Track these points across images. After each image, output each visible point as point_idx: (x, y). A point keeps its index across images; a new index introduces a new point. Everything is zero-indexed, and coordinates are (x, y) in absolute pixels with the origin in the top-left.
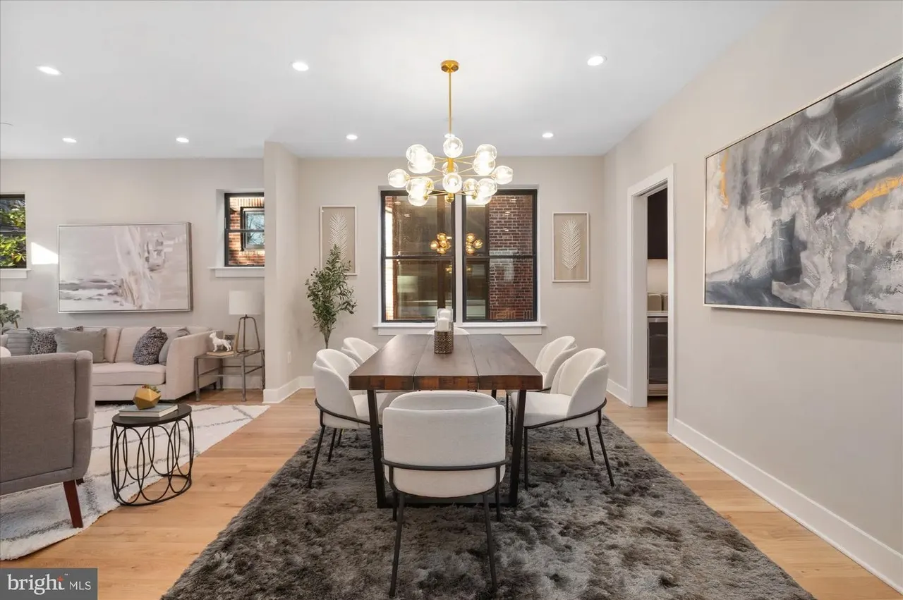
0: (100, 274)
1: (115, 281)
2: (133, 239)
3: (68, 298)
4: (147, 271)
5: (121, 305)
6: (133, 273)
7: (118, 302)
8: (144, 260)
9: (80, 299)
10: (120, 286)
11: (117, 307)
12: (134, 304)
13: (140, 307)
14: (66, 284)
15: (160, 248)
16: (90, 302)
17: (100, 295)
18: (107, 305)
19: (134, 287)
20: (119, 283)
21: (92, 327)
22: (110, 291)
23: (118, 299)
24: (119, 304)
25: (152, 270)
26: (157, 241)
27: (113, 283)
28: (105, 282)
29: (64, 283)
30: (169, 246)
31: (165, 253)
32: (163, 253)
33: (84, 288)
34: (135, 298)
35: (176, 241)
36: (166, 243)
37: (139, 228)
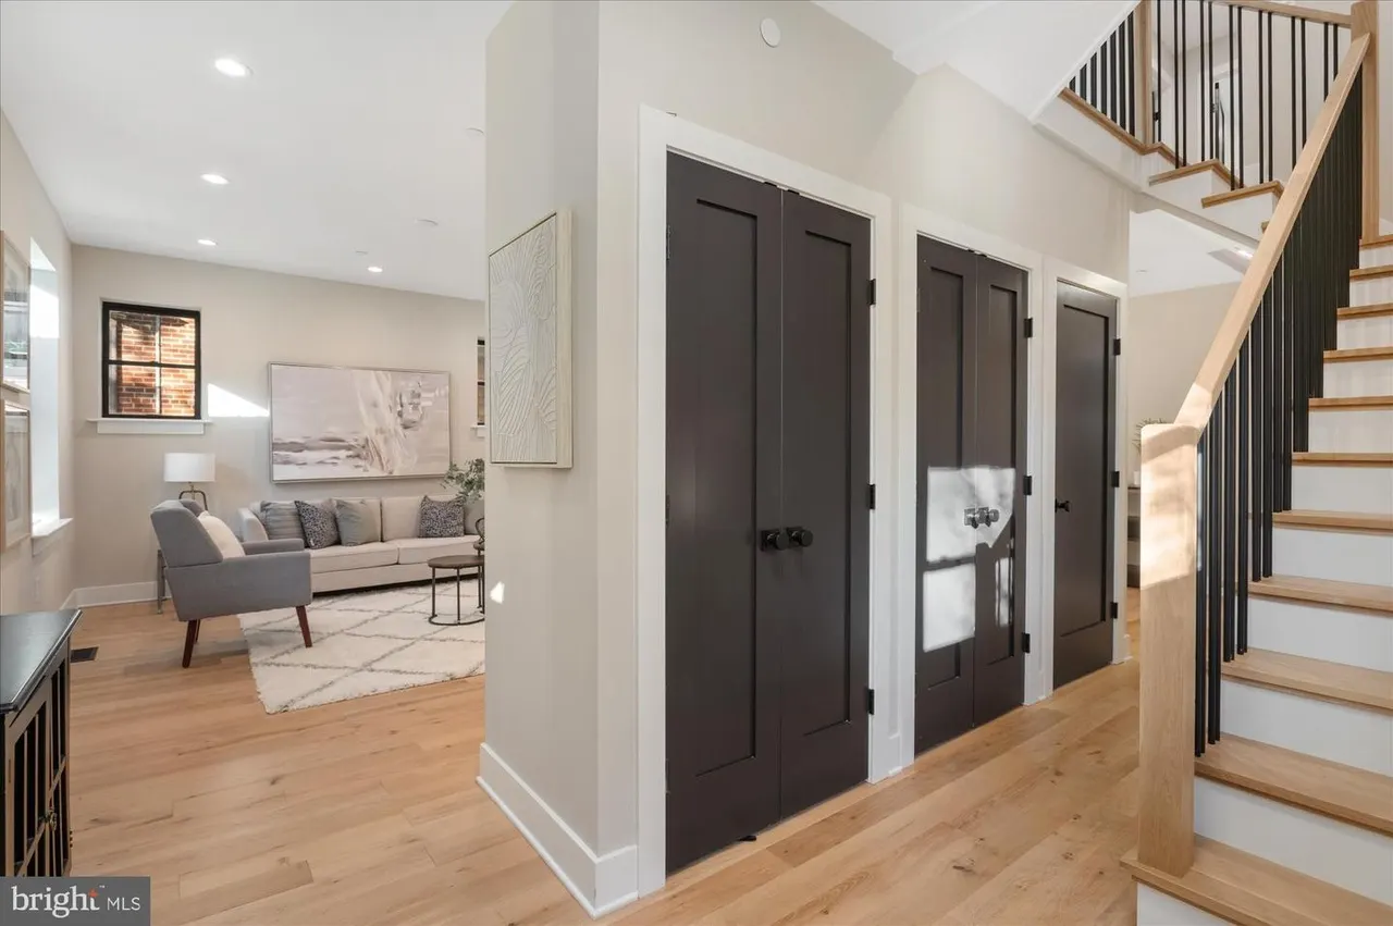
0: (335, 431)
1: (356, 440)
2: (381, 388)
3: (287, 462)
4: (400, 429)
5: (365, 470)
6: (381, 431)
7: (360, 467)
8: (396, 414)
10: (363, 447)
11: (359, 473)
12: (383, 469)
13: (391, 473)
14: (283, 444)
15: (416, 401)
16: (321, 467)
17: (335, 458)
18: (345, 470)
19: (383, 448)
20: (362, 443)
22: (351, 453)
23: (360, 462)
24: (362, 469)
25: (406, 427)
26: (413, 392)
27: (353, 443)
28: (342, 441)
29: (280, 442)
30: (428, 399)
31: (423, 408)
32: (420, 408)
33: (312, 449)
34: (384, 463)
35: (437, 392)
36: (423, 395)
37: (389, 374)
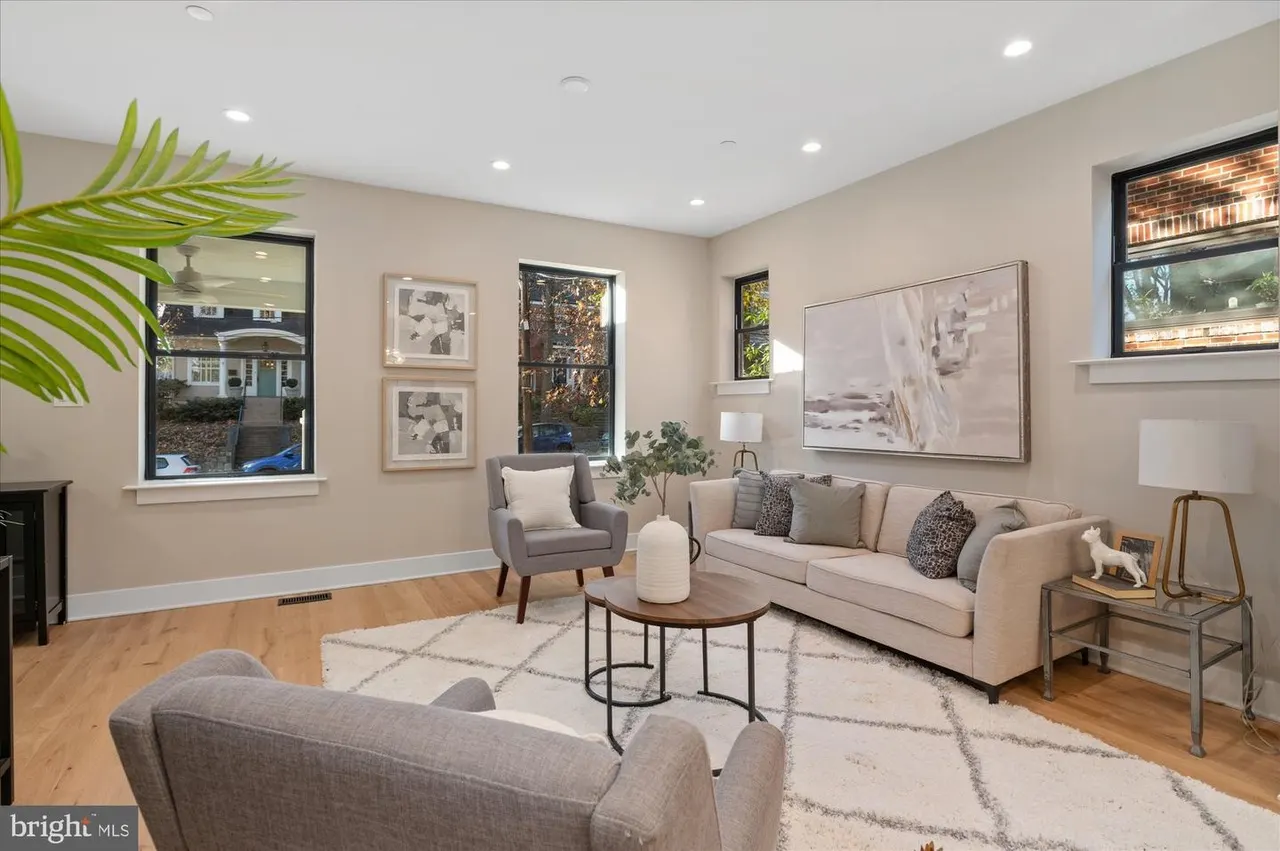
0: (858, 384)
1: (880, 396)
2: (911, 314)
3: (815, 425)
4: (936, 377)
5: (891, 441)
6: (909, 381)
7: (885, 435)
8: (931, 353)
9: (829, 428)
10: (888, 406)
11: (881, 445)
12: (911, 440)
13: (922, 447)
14: (813, 402)
15: (959, 326)
16: (844, 433)
17: (858, 421)
18: (867, 439)
19: (912, 409)
20: (886, 399)
21: (847, 479)
22: (873, 414)
23: (886, 429)
24: (886, 439)
25: (944, 372)
26: (955, 311)
27: (877, 401)
28: (865, 397)
29: (810, 400)
30: (979, 319)
31: (971, 337)
32: (965, 337)
33: (835, 409)
34: (913, 429)
35: (994, 306)
36: (972, 313)
37: (920, 288)
